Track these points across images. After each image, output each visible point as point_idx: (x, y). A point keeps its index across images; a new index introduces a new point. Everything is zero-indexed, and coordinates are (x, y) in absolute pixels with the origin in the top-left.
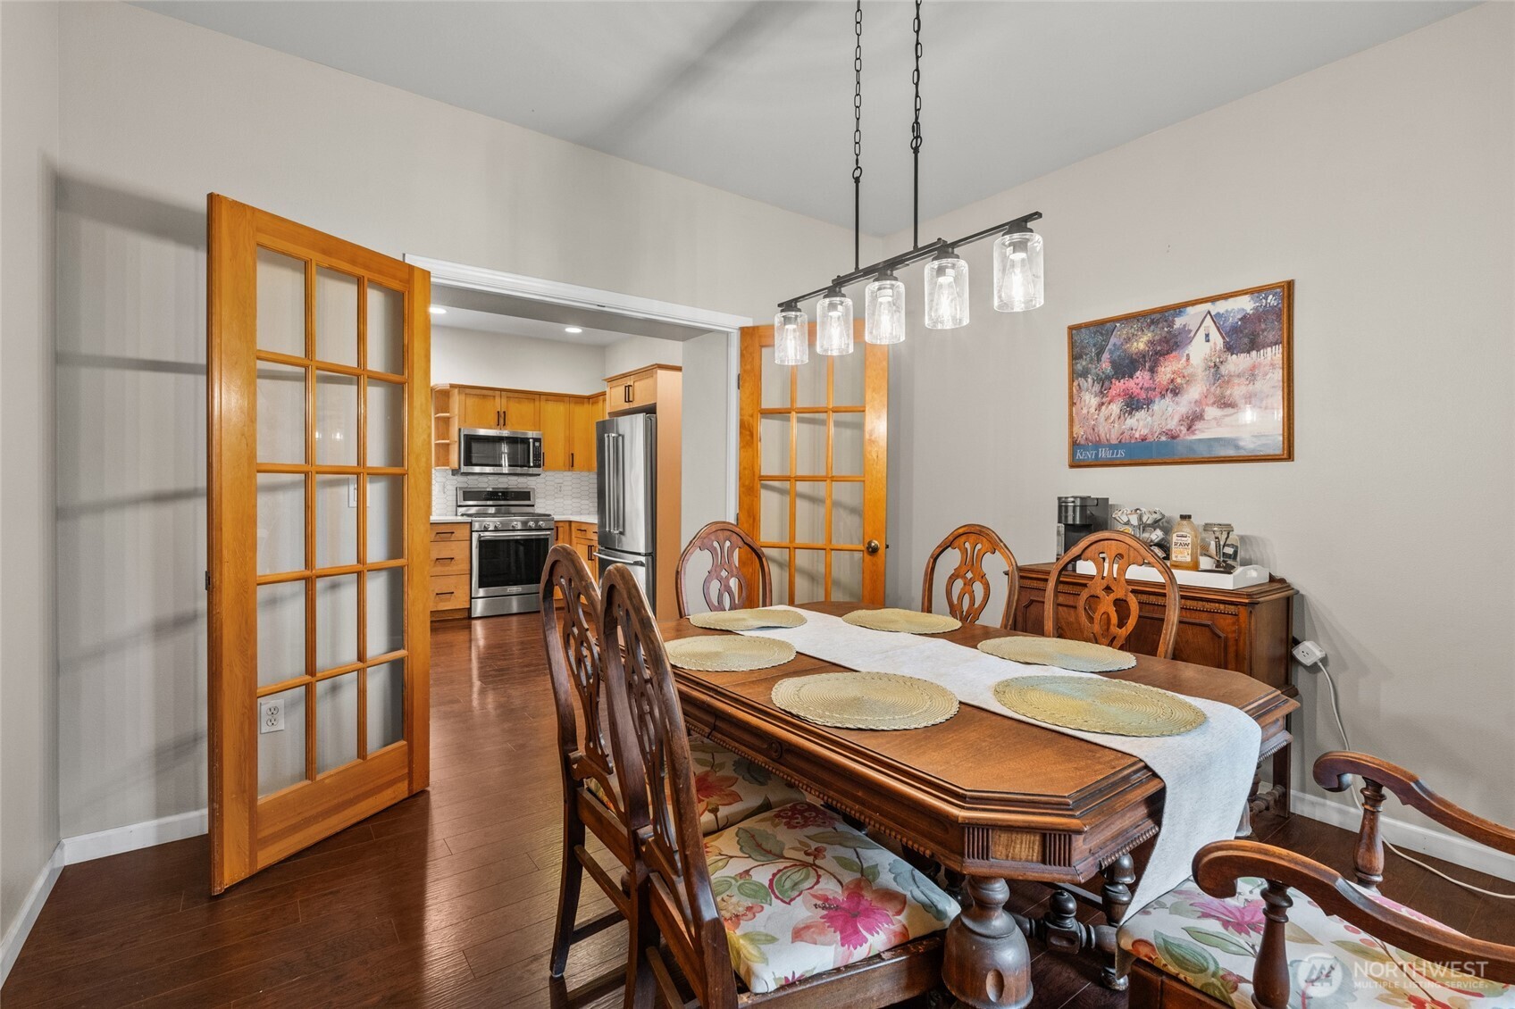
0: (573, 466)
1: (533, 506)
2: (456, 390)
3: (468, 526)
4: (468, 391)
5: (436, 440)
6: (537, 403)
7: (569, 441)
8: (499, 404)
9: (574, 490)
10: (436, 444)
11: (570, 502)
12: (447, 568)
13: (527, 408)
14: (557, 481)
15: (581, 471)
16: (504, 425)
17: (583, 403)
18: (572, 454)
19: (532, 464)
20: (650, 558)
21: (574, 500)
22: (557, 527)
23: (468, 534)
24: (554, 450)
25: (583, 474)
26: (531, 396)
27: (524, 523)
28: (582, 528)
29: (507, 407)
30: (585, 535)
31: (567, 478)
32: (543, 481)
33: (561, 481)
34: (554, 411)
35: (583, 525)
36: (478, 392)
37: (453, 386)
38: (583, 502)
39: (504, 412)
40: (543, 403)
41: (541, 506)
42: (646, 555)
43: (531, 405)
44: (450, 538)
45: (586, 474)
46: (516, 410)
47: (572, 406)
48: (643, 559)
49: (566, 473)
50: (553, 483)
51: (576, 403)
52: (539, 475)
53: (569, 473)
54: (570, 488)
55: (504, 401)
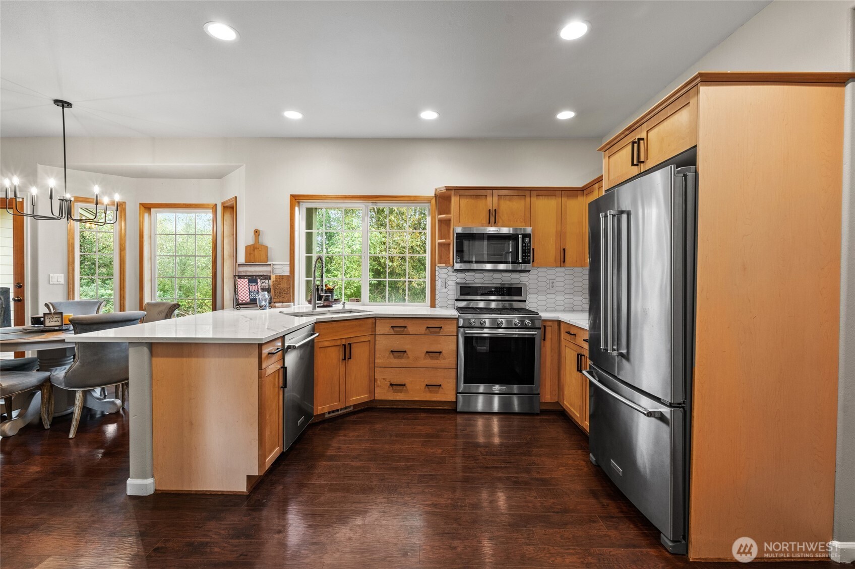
0: (564, 262)
1: (525, 301)
2: (452, 192)
3: (455, 322)
4: (462, 192)
5: (438, 239)
6: (528, 199)
7: (561, 235)
8: (491, 202)
9: (566, 286)
10: (440, 244)
11: (562, 298)
12: (435, 361)
13: (517, 205)
14: (549, 277)
15: (574, 267)
16: (495, 223)
17: (577, 196)
18: (564, 250)
19: (520, 261)
20: (679, 412)
21: (567, 296)
22: (545, 326)
23: (455, 330)
24: (544, 246)
25: (576, 269)
26: (521, 193)
27: (522, 320)
28: (572, 331)
29: (498, 206)
30: (575, 339)
31: (560, 275)
32: (536, 277)
33: (554, 277)
34: (545, 208)
35: (572, 328)
36: (472, 192)
37: (448, 189)
38: (576, 298)
39: (495, 210)
40: (534, 199)
41: (533, 302)
42: (671, 405)
43: (523, 202)
44: (439, 332)
45: (580, 269)
46: (509, 207)
47: (564, 199)
48: (666, 410)
49: (559, 269)
50: (545, 279)
51: (568, 196)
52: (529, 271)
53: (562, 269)
54: (563, 284)
55: (495, 199)
